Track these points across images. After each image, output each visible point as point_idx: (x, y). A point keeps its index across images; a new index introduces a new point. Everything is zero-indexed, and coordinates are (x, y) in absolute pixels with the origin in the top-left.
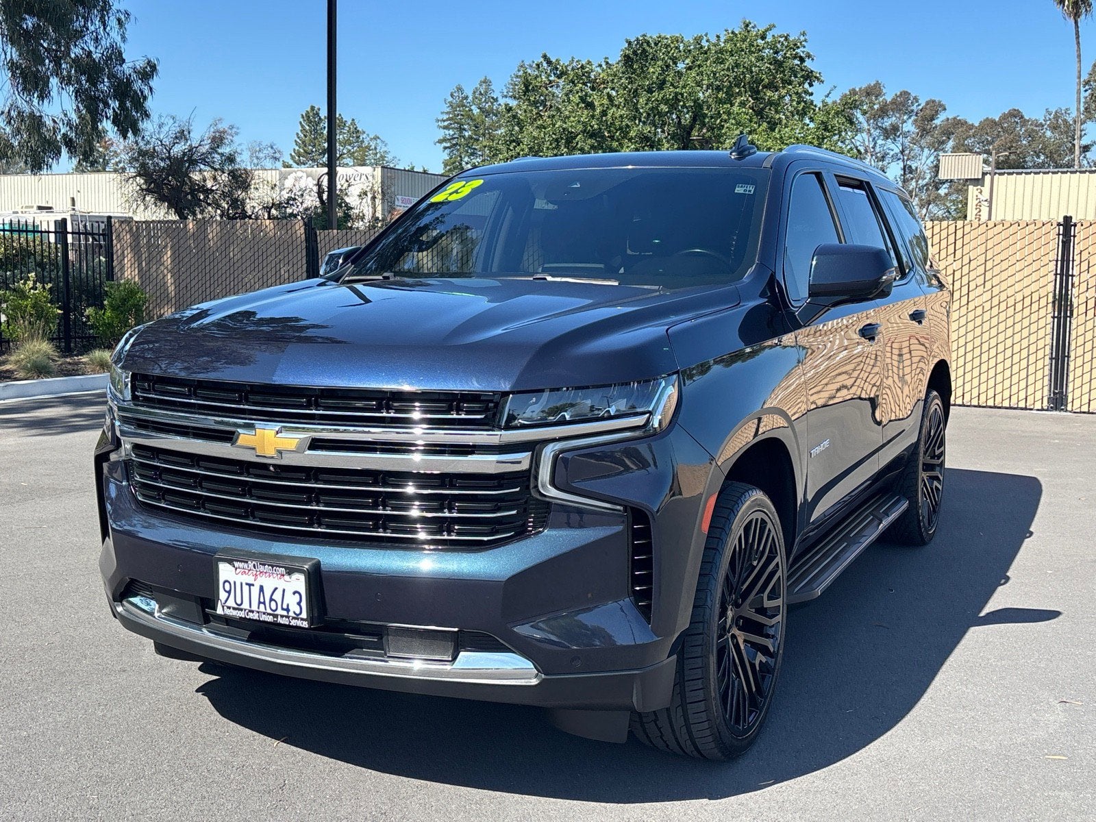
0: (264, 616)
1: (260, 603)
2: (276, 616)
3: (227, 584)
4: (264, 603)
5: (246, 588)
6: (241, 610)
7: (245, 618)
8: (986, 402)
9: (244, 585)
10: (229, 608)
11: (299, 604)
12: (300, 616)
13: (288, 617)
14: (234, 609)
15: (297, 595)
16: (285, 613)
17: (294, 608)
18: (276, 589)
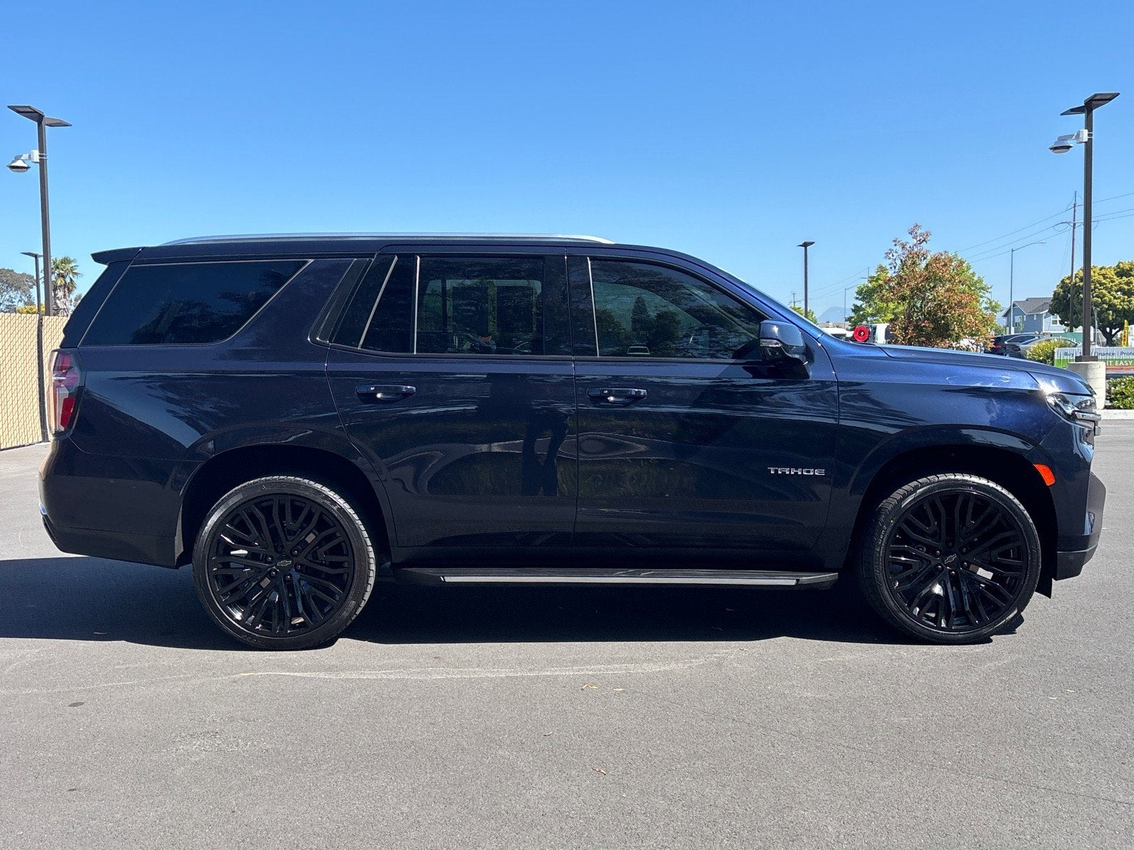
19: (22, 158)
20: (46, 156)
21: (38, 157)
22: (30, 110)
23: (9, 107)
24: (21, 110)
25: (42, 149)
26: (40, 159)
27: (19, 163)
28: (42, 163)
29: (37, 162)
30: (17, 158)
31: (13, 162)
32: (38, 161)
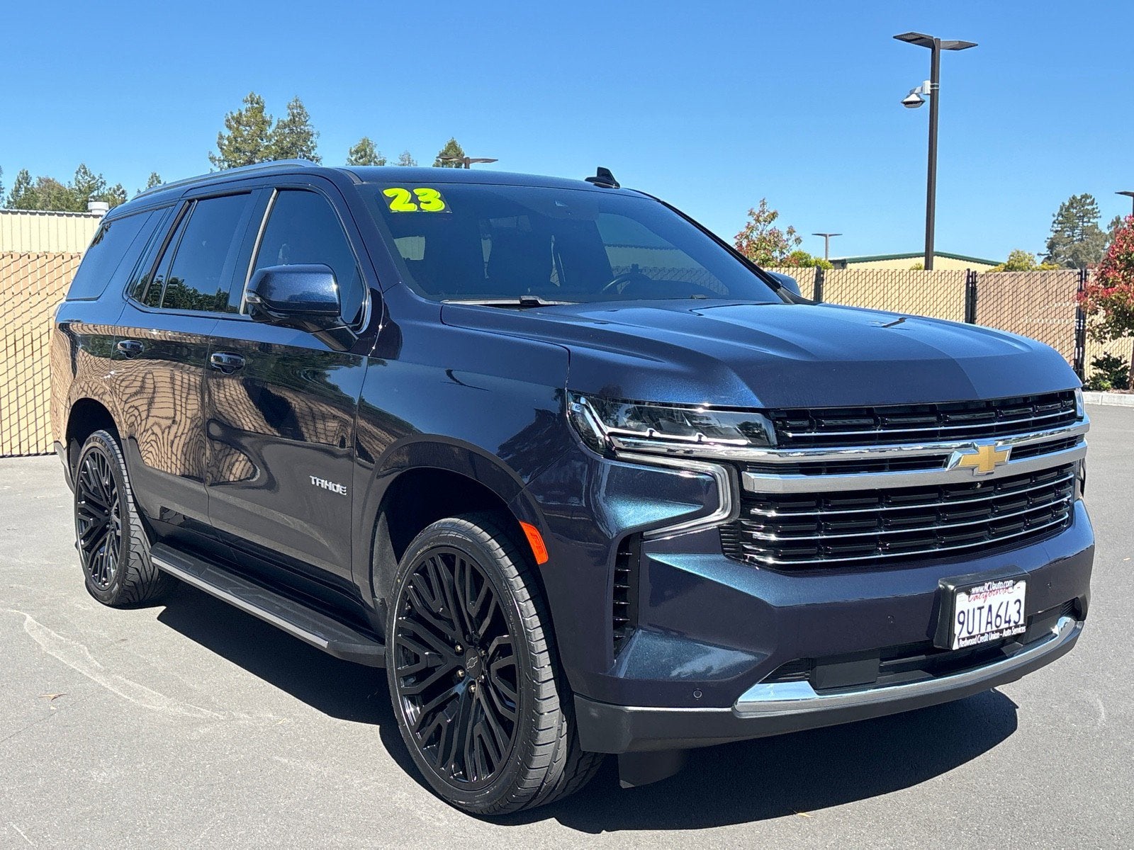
0: (992, 635)
1: (988, 623)
2: (1001, 631)
3: (962, 615)
4: (991, 623)
5: (977, 612)
6: (974, 637)
7: (978, 644)
8: (29, 450)
9: (976, 609)
10: (963, 639)
11: (1019, 612)
12: (1019, 623)
13: (1010, 628)
14: (968, 638)
15: (1018, 603)
16: (1007, 625)
17: (1015, 617)
18: (1002, 604)
19: (916, 92)
20: (938, 86)
21: (929, 88)
22: (916, 37)
23: (895, 37)
24: (908, 38)
25: (934, 77)
26: (931, 90)
27: (914, 98)
28: (934, 95)
29: (928, 94)
30: (912, 93)
31: (908, 97)
32: (929, 92)
